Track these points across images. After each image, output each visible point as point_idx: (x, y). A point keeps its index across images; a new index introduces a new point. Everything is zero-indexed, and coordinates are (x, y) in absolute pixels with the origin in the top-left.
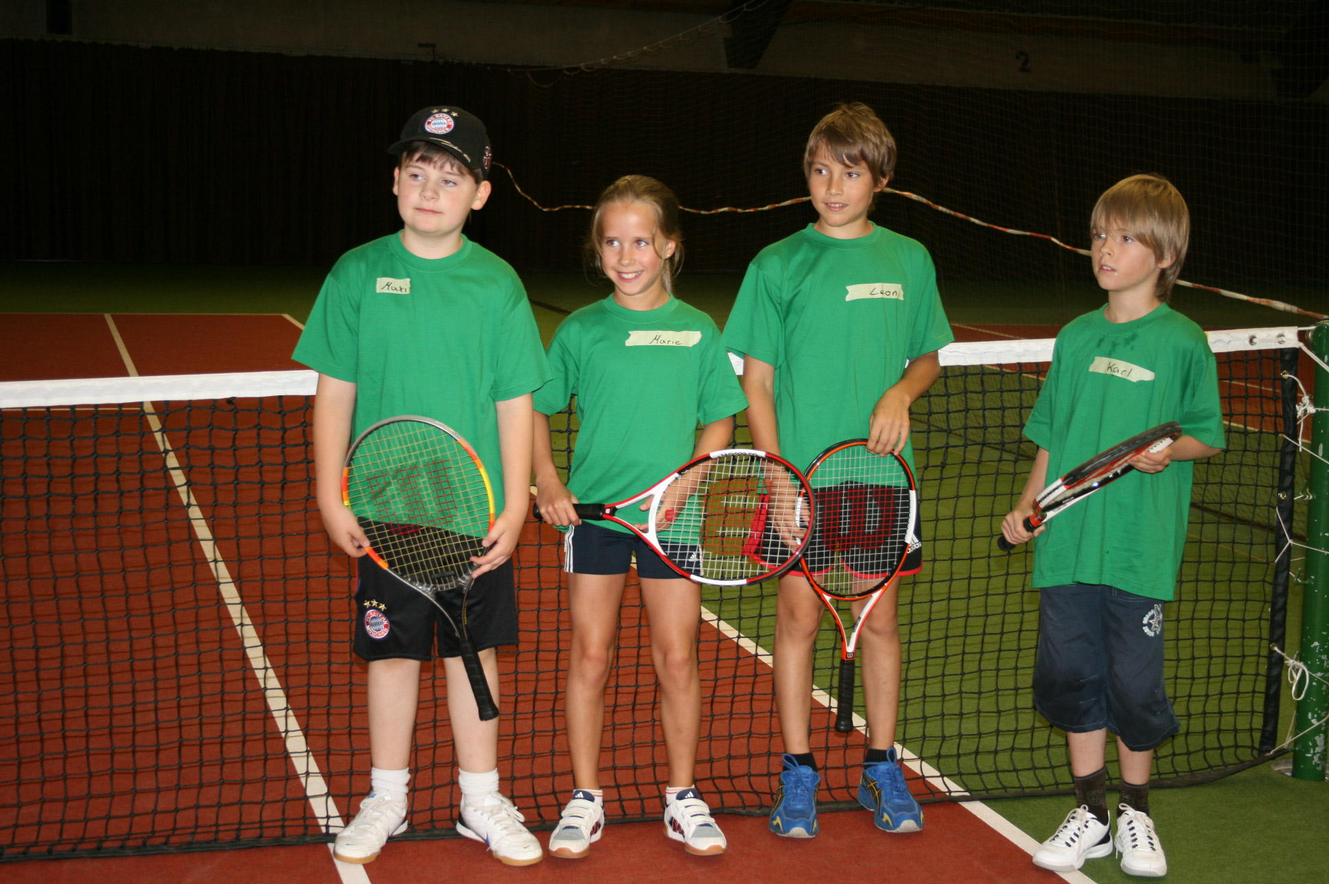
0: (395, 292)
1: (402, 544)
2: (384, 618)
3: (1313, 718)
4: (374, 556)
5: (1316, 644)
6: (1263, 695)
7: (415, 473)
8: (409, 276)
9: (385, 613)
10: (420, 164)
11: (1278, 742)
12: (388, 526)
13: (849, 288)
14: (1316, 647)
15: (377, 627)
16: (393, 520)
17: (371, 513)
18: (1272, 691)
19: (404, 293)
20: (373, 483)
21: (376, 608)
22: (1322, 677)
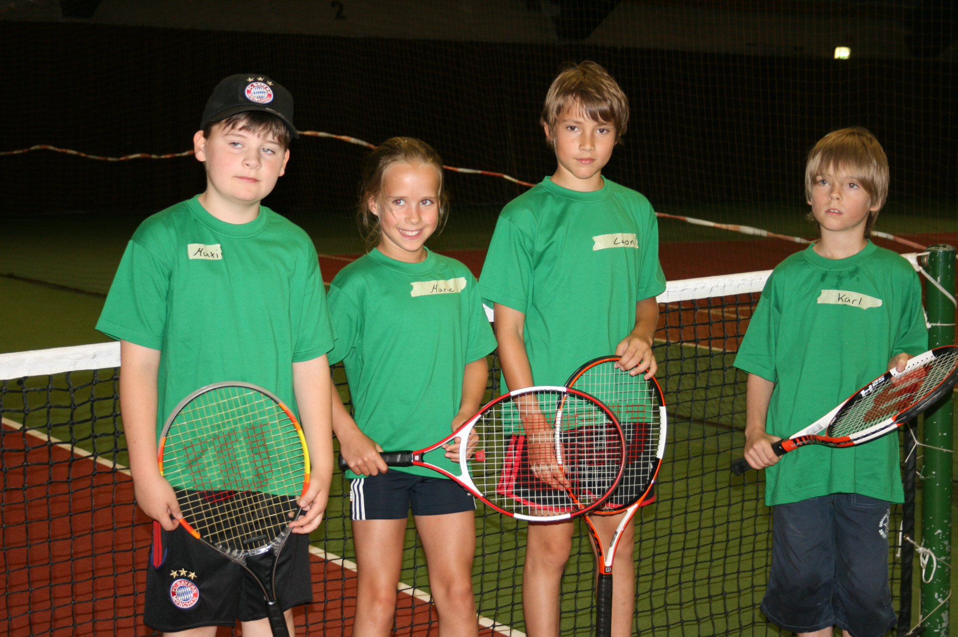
0: (207, 258)
1: (215, 512)
2: (194, 587)
3: (939, 597)
4: (187, 526)
5: (939, 531)
6: (899, 581)
7: (233, 438)
8: (219, 242)
9: (195, 582)
10: (242, 133)
11: (912, 623)
12: (202, 494)
13: (595, 238)
14: (939, 534)
15: (185, 597)
16: (208, 488)
17: (185, 483)
18: (906, 578)
19: (216, 258)
20: (190, 450)
21: (186, 578)
22: (945, 560)
